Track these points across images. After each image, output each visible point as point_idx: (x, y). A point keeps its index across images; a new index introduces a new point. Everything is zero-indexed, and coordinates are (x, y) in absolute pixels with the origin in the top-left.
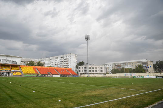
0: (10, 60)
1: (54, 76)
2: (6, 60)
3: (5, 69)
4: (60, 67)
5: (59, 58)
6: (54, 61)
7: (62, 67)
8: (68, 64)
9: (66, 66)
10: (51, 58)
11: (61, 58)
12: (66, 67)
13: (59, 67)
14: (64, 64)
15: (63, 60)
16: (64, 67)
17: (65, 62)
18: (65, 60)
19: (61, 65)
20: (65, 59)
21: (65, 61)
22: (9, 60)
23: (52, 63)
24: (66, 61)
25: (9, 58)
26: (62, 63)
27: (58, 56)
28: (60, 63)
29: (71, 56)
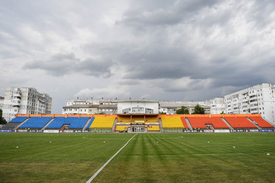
0: (143, 108)
1: (217, 131)
2: (137, 108)
3: (137, 122)
4: (245, 113)
5: (241, 97)
6: (232, 103)
7: (247, 112)
8: (259, 106)
9: (255, 109)
10: (226, 97)
11: (244, 94)
12: (255, 112)
13: (242, 113)
14: (251, 105)
15: (248, 99)
16: (252, 112)
17: (251, 103)
18: (252, 99)
19: (244, 109)
20: (251, 97)
21: (251, 101)
22: (141, 108)
23: (229, 106)
24: (254, 100)
25: (141, 105)
26: (246, 104)
27: (237, 93)
28: (242, 105)
29: (263, 89)
